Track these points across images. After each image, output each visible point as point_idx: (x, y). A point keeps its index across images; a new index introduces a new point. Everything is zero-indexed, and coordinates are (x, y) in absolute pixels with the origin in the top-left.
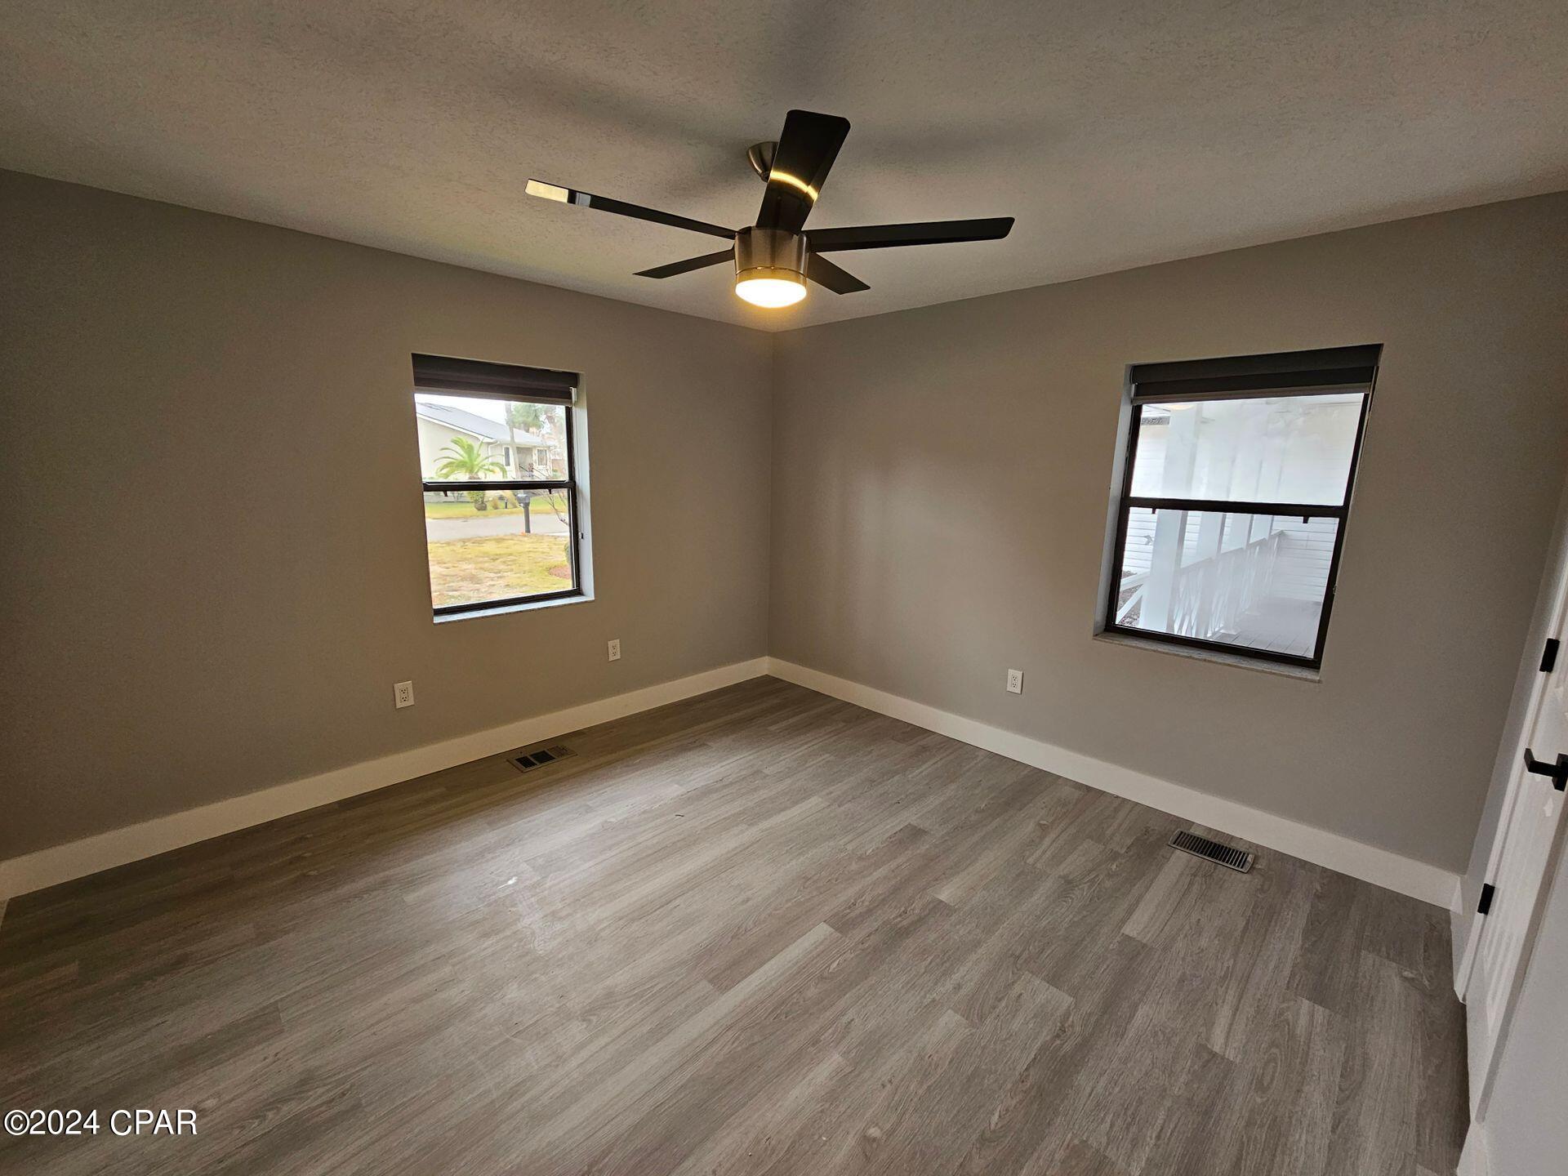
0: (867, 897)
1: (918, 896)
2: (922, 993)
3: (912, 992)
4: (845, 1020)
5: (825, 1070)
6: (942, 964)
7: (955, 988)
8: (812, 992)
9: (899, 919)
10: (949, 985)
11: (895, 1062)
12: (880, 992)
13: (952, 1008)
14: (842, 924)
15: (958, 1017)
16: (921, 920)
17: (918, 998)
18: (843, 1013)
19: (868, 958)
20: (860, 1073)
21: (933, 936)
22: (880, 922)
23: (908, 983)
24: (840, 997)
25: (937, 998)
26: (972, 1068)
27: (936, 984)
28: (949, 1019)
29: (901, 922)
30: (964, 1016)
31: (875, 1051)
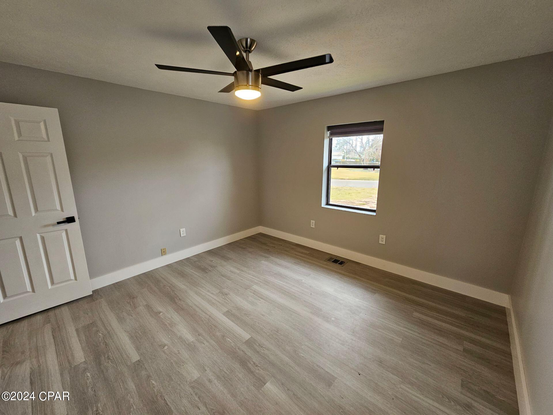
0: (266, 352)
1: (268, 373)
2: (210, 367)
3: (211, 363)
4: (205, 342)
5: (190, 337)
6: (223, 377)
7: (210, 379)
8: (218, 334)
9: (252, 363)
10: (212, 378)
11: (185, 354)
12: (214, 353)
13: (200, 376)
14: (249, 343)
15: (196, 378)
16: (251, 372)
17: (208, 365)
18: (207, 341)
19: (231, 350)
20: (185, 345)
21: (240, 376)
22: (250, 355)
23: (216, 362)
24: (214, 341)
25: (206, 372)
26: (173, 378)
27: (214, 372)
28: (196, 374)
29: (251, 364)
30: (196, 380)
31: (191, 349)
